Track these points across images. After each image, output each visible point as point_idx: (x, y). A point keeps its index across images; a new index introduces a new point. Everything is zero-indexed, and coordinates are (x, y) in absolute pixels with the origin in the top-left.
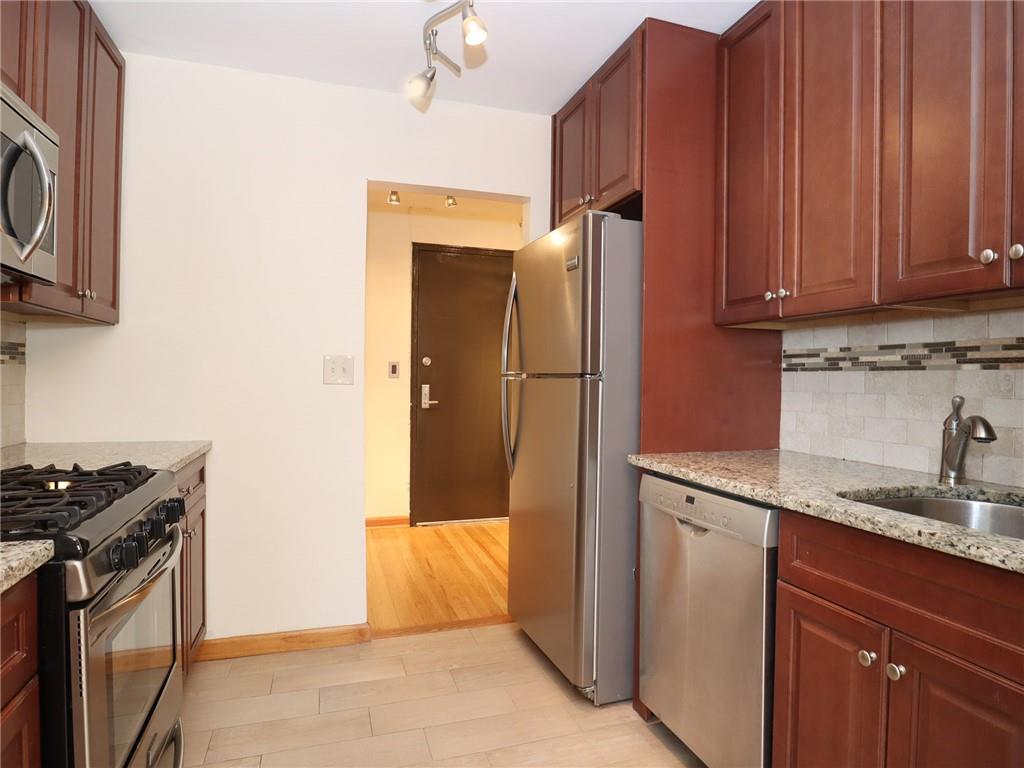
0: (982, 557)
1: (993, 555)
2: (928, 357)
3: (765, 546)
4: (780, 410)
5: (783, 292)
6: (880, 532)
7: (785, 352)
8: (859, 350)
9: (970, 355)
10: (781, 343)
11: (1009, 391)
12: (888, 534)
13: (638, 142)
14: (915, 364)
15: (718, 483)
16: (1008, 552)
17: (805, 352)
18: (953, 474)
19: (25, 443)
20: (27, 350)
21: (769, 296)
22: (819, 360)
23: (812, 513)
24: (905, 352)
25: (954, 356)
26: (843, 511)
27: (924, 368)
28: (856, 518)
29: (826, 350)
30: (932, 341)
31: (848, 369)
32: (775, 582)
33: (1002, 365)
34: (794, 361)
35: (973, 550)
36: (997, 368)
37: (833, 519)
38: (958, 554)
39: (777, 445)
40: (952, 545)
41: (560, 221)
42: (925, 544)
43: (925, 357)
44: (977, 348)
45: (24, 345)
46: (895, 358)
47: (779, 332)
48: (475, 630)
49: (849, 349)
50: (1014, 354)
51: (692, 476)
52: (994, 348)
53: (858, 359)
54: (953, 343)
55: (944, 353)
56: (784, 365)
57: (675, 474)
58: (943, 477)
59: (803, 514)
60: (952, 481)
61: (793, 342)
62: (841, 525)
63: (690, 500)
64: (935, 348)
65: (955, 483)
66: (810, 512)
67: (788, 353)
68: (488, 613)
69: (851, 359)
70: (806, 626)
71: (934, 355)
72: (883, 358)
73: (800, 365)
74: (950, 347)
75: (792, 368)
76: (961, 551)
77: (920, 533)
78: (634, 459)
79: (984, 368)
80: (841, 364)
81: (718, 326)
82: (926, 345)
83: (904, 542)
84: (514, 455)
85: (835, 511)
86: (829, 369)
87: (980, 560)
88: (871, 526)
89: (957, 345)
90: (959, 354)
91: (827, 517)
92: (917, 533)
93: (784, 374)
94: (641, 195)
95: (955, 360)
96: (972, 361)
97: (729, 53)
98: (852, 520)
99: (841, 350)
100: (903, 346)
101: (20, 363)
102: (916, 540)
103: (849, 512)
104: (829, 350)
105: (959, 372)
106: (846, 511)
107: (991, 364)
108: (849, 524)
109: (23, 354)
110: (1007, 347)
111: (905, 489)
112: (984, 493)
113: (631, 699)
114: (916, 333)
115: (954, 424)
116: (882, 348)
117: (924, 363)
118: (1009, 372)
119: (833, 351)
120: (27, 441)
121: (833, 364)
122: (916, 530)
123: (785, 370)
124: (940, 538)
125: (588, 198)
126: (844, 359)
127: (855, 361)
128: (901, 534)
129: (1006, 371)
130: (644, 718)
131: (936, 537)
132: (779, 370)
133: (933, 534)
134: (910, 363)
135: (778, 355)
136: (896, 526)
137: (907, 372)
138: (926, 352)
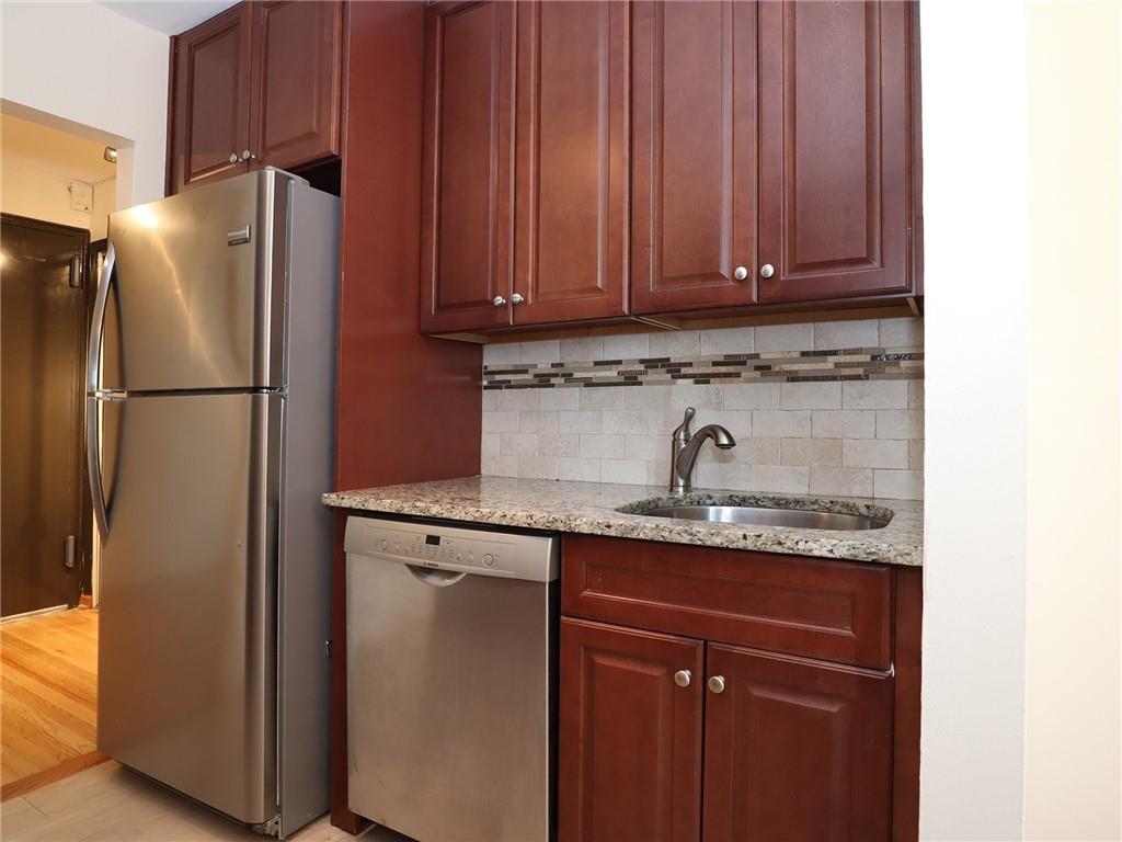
0: (810, 551)
1: (821, 546)
2: (646, 373)
3: (547, 580)
4: (481, 432)
5: (517, 297)
6: (699, 543)
7: (486, 367)
8: (573, 366)
9: (684, 370)
10: (482, 358)
11: (719, 403)
12: (709, 543)
13: (335, 95)
14: (631, 380)
15: (477, 515)
16: (835, 542)
17: (510, 368)
18: (681, 482)
21: (499, 300)
22: (528, 377)
23: (613, 534)
24: (621, 368)
25: (668, 372)
26: (653, 526)
27: (640, 384)
28: (671, 532)
29: (535, 366)
30: (648, 357)
31: (561, 386)
32: (559, 620)
33: (712, 380)
34: (498, 378)
35: (801, 545)
36: (708, 382)
37: (642, 536)
38: (786, 551)
39: (478, 471)
40: (780, 543)
41: (187, 181)
42: (751, 547)
43: (641, 373)
44: (690, 365)
46: (611, 374)
47: (479, 347)
48: (33, 796)
49: (562, 365)
50: (723, 369)
51: (435, 510)
52: (704, 364)
53: (572, 375)
54: (668, 359)
55: (659, 370)
56: (485, 383)
57: (407, 510)
58: (673, 486)
59: (602, 536)
60: (681, 490)
61: (495, 358)
62: (652, 541)
63: (433, 540)
64: (650, 364)
65: (684, 491)
66: (612, 532)
67: (489, 369)
68: (52, 761)
69: (564, 375)
70: (602, 661)
71: (649, 371)
72: (598, 374)
73: (504, 382)
74: (664, 363)
75: (494, 386)
76: (789, 548)
77: (745, 537)
78: (332, 499)
79: (696, 382)
80: (553, 381)
81: (424, 334)
82: (642, 361)
83: (727, 549)
84: (109, 510)
85: (645, 527)
86: (540, 386)
87: (810, 554)
88: (688, 537)
89: (672, 361)
90: (674, 370)
91: (634, 535)
92: (741, 537)
93: (485, 392)
94: (339, 163)
95: (670, 375)
96: (685, 376)
97: (443, 23)
98: (666, 534)
99: (553, 365)
100: (619, 362)
102: (741, 544)
103: (662, 526)
104: (539, 366)
105: (673, 387)
106: (657, 526)
107: (702, 379)
108: (661, 539)
110: (715, 364)
111: (653, 501)
112: (710, 498)
113: (326, 813)
114: (631, 349)
115: (682, 436)
116: (596, 363)
117: (640, 378)
118: (718, 386)
119: (544, 366)
121: (544, 381)
122: (740, 534)
123: (486, 388)
124: (767, 538)
125: (246, 154)
126: (556, 375)
127: (568, 377)
128: (723, 541)
129: (715, 385)
130: (353, 834)
131: (763, 538)
132: (479, 389)
133: (759, 536)
134: (626, 378)
135: (478, 371)
136: (718, 534)
137: (623, 388)
138: (642, 368)
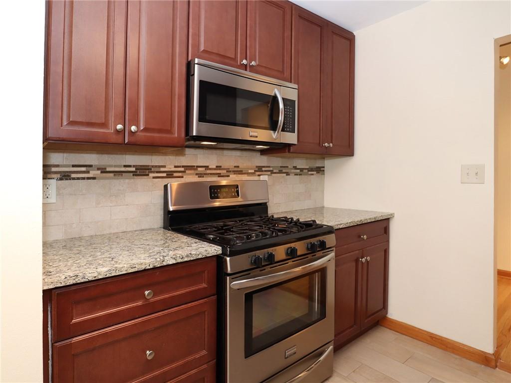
19: (324, 207)
20: (325, 169)
45: (324, 167)
101: (322, 174)
109: (324, 171)
120: (325, 206)
